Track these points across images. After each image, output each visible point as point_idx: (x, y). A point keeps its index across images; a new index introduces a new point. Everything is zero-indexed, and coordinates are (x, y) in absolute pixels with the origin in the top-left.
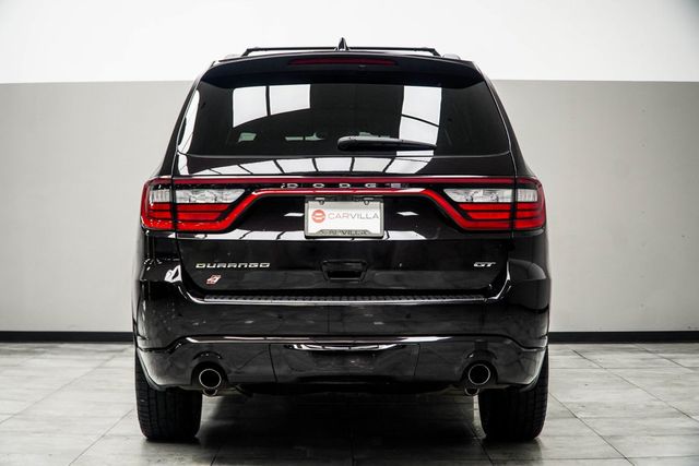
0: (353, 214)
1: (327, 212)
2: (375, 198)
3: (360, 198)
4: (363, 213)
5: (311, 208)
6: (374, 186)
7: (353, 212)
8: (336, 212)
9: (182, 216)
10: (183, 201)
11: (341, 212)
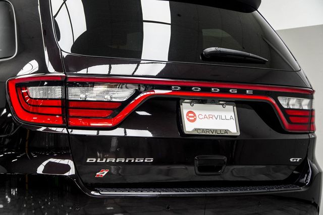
0: (216, 115)
1: (197, 113)
2: (229, 102)
4: (223, 114)
5: (185, 109)
8: (204, 113)
9: (73, 113)
11: (208, 113)
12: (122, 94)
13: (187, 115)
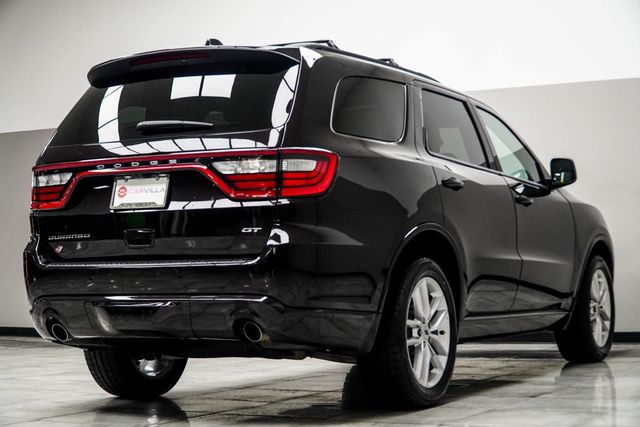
0: (147, 188)
1: (128, 188)
3: (148, 175)
5: (119, 185)
6: (156, 162)
8: (135, 188)
11: (139, 188)
13: (119, 191)
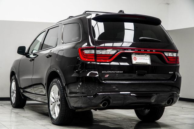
1: (137, 58)
2: (148, 54)
4: (146, 58)
5: (133, 56)
7: (143, 58)
8: (139, 58)
9: (98, 58)
10: (98, 53)
11: (140, 58)
12: (113, 52)
13: (134, 58)
